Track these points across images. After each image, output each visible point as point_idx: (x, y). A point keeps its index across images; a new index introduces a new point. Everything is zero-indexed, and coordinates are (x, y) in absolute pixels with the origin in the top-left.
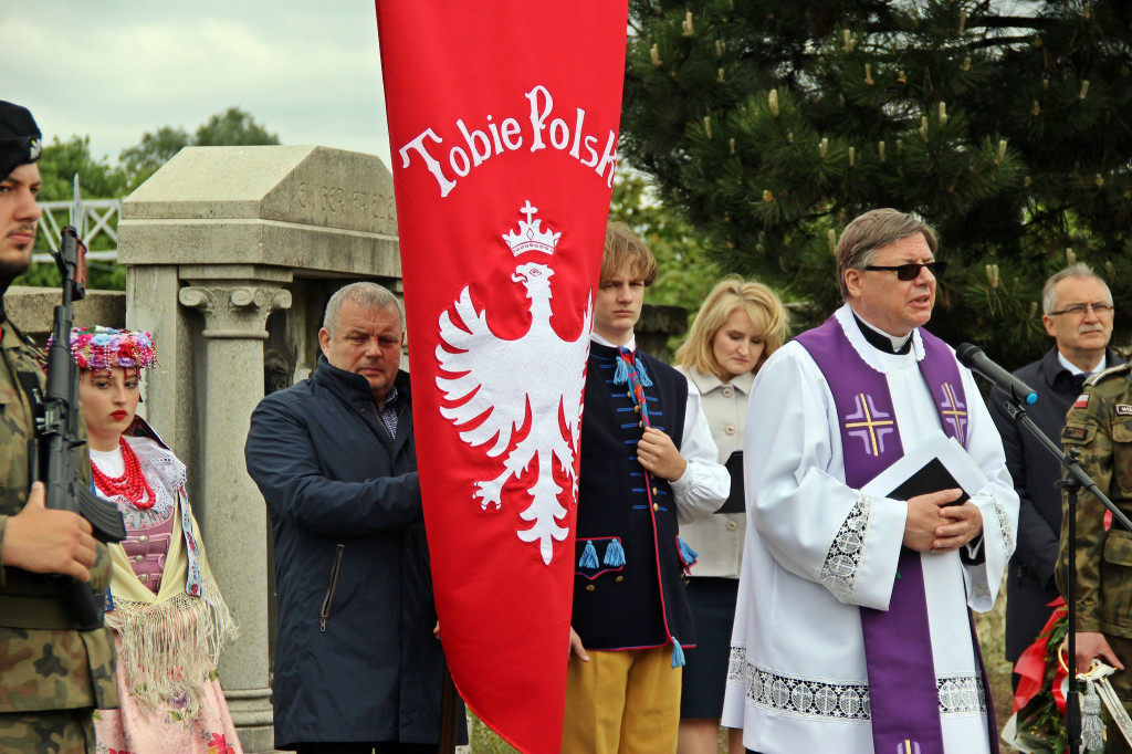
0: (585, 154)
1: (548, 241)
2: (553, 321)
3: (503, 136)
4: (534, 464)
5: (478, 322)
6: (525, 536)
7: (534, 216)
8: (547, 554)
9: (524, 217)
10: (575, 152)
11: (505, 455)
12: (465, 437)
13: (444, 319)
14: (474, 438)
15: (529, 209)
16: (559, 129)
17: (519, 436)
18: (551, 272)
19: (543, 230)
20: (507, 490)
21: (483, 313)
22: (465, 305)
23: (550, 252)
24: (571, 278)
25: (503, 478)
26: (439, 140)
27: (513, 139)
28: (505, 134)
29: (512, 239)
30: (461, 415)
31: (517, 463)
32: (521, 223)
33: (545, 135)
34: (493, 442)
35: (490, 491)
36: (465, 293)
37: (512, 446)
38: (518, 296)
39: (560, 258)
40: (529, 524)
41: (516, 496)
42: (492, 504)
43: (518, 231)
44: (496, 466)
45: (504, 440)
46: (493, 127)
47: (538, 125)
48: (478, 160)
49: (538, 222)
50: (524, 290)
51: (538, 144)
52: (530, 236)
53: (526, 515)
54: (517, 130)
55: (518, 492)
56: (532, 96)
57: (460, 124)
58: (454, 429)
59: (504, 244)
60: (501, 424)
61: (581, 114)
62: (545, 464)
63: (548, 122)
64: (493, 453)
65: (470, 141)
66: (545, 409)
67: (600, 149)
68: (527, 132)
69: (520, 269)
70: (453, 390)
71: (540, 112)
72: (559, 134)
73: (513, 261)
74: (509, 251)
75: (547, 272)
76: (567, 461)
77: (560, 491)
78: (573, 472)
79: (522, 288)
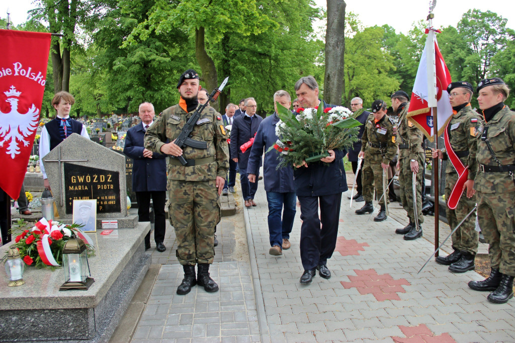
0: (30, 76)
1: (18, 94)
4: (11, 139)
6: (8, 153)
7: (14, 89)
8: (13, 157)
9: (11, 89)
10: (28, 76)
11: (4, 137)
15: (13, 87)
16: (23, 71)
17: (7, 133)
19: (17, 91)
20: (4, 144)
23: (18, 96)
24: (24, 101)
25: (4, 141)
27: (9, 73)
28: (7, 72)
29: (7, 93)
31: (7, 138)
32: (10, 90)
33: (19, 73)
34: (2, 134)
37: (6, 135)
38: (8, 105)
39: (21, 97)
40: (9, 151)
43: (9, 91)
45: (4, 133)
46: (4, 71)
47: (16, 70)
50: (10, 104)
51: (17, 74)
52: (13, 92)
53: (8, 149)
54: (10, 71)
55: (7, 144)
56: (16, 65)
59: (4, 94)
60: (4, 130)
61: (30, 69)
62: (14, 139)
63: (20, 70)
64: (2, 136)
66: (14, 128)
67: (36, 76)
68: (14, 72)
69: (8, 99)
71: (18, 68)
72: (23, 73)
73: (7, 98)
74: (6, 96)
75: (17, 100)
76: (21, 138)
77: (18, 144)
78: (24, 141)
79: (9, 103)
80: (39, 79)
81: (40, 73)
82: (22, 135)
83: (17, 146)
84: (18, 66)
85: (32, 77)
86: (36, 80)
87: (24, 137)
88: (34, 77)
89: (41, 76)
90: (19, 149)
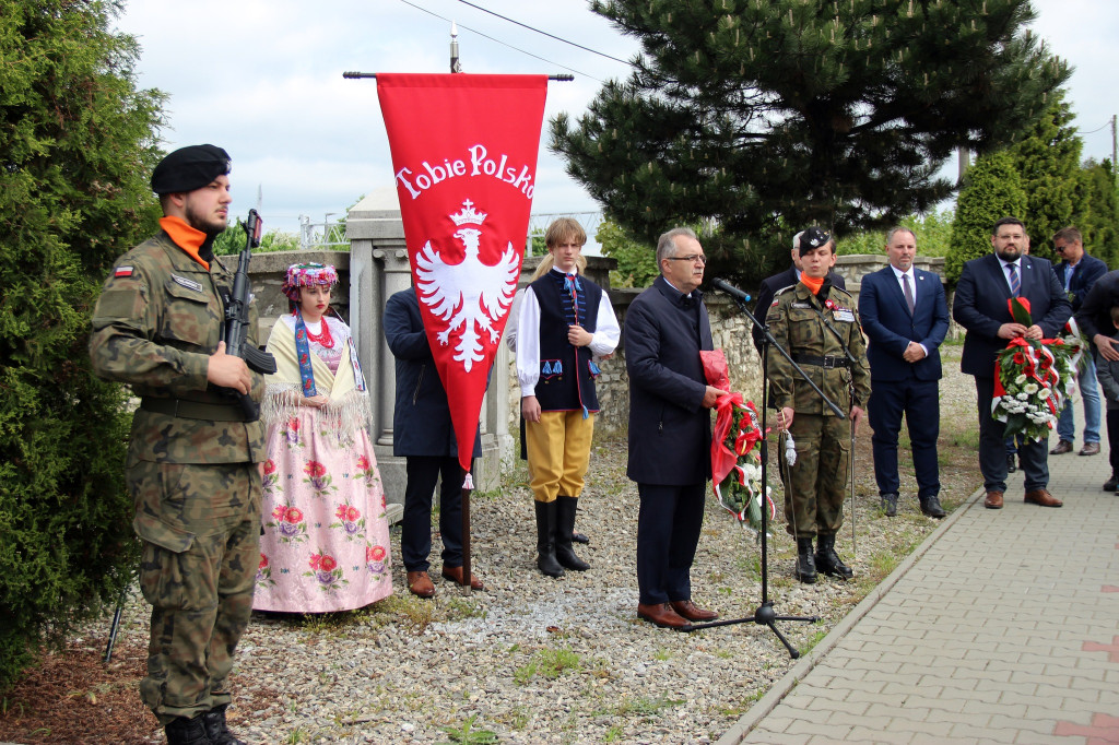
0: (505, 175)
1: (480, 218)
2: (479, 256)
3: (454, 169)
4: (464, 324)
5: (436, 258)
6: (457, 358)
7: (471, 207)
8: (468, 367)
9: (465, 207)
10: (499, 176)
11: (450, 320)
12: (433, 311)
13: (419, 256)
14: (437, 312)
15: (468, 203)
16: (490, 164)
17: (457, 311)
18: (480, 233)
19: (477, 212)
20: (450, 336)
21: (438, 253)
22: (428, 248)
23: (480, 223)
24: (491, 234)
25: (449, 331)
26: (410, 173)
27: (460, 170)
28: (456, 168)
29: (456, 218)
30: (431, 301)
31: (455, 324)
32: (463, 210)
33: (481, 168)
34: (444, 314)
35: (443, 337)
36: (428, 244)
37: (453, 316)
38: (458, 245)
39: (486, 225)
40: (460, 353)
41: (454, 340)
42: (444, 343)
43: (460, 213)
44: (445, 325)
45: (450, 313)
46: (448, 165)
47: (476, 163)
48: (436, 180)
49: (474, 209)
50: (463, 242)
51: (476, 172)
52: (469, 215)
53: (458, 348)
54: (463, 165)
55: (455, 337)
56: (473, 151)
57: (426, 165)
58: (427, 307)
59: (450, 220)
60: (448, 306)
61: (504, 158)
62: (470, 324)
63: (483, 162)
64: (445, 319)
65: (432, 172)
66: (473, 298)
67: (517, 175)
68: (469, 167)
69: (459, 232)
70: (427, 289)
71: (478, 157)
72: (490, 168)
73: (456, 228)
74: (454, 224)
75: (477, 233)
76: (485, 323)
77: (479, 337)
78: (491, 329)
79: (461, 241)
80: (523, 184)
81: (526, 169)
82: (489, 315)
83: (478, 341)
84: (479, 152)
85: (510, 178)
86: (517, 185)
87: (492, 320)
88: (513, 177)
89: (526, 176)
90: (480, 348)
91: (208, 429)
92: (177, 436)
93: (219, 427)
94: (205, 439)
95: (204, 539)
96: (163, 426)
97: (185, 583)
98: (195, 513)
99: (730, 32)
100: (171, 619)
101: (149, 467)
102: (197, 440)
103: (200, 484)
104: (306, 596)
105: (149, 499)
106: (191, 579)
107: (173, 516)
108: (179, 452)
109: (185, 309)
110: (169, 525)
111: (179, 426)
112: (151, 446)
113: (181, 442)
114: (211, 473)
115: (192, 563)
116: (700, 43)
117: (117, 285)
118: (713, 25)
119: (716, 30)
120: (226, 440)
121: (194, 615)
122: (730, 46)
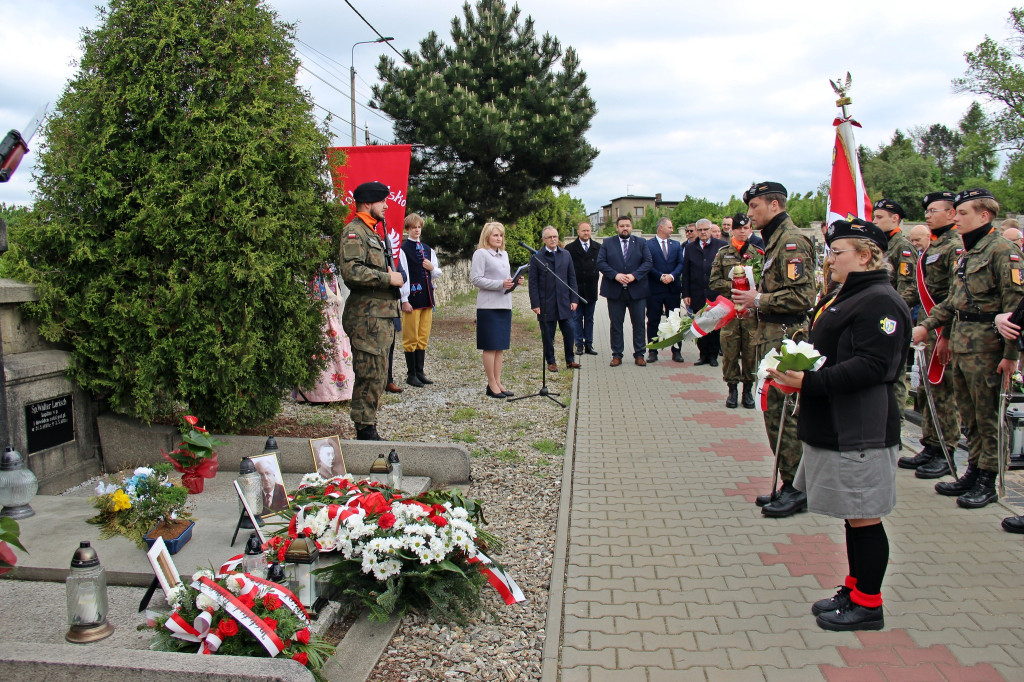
91: (385, 303)
92: (374, 305)
93: (389, 302)
94: (384, 307)
95: (384, 350)
96: (368, 301)
97: (377, 369)
98: (381, 339)
99: (458, 124)
100: (368, 384)
101: (360, 319)
102: (381, 307)
103: (382, 325)
104: (331, 394)
105: (360, 333)
106: (380, 367)
107: (372, 340)
108: (374, 312)
109: (376, 252)
110: (371, 344)
111: (375, 301)
112: (362, 310)
113: (375, 308)
114: (385, 322)
115: (379, 360)
116: (441, 127)
117: (350, 242)
118: (449, 119)
119: (450, 121)
120: (391, 307)
121: (378, 382)
122: (458, 129)
